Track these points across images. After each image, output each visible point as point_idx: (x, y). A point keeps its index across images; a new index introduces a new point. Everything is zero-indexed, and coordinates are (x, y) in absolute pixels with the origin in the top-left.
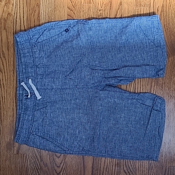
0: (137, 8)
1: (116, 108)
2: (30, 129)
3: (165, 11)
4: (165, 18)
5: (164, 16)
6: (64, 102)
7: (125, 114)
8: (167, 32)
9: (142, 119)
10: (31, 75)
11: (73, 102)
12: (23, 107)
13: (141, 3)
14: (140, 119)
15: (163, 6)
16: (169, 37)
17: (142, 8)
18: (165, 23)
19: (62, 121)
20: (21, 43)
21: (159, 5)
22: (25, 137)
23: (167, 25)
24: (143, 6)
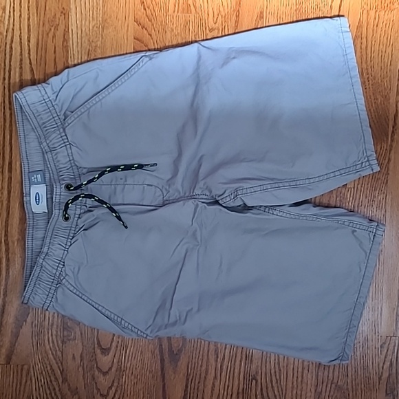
3: (364, 36)
4: (364, 53)
5: (361, 48)
8: (367, 87)
15: (360, 26)
16: (373, 98)
18: (364, 66)
23: (367, 69)
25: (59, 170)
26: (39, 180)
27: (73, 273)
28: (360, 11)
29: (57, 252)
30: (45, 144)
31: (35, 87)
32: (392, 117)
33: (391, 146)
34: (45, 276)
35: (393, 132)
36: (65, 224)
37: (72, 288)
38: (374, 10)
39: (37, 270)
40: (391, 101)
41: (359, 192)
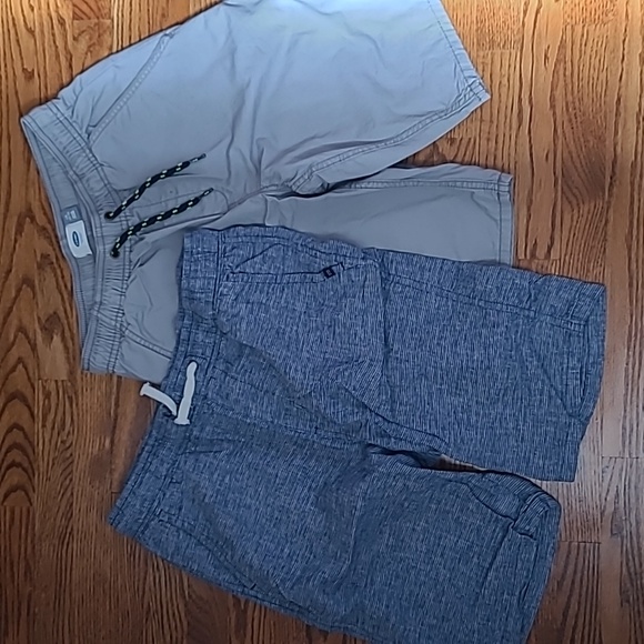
0: (481, 54)
1: (406, 504)
2: (156, 504)
3: (568, 58)
4: (569, 80)
5: (565, 75)
6: (273, 452)
7: (427, 522)
8: (575, 126)
9: (476, 549)
10: (200, 351)
11: (297, 461)
12: (154, 433)
13: (495, 38)
14: (470, 548)
15: (562, 46)
16: (582, 140)
17: (498, 51)
18: (570, 98)
19: (250, 507)
20: (192, 255)
21: (549, 42)
22: (136, 521)
23: (574, 103)
24: (499, 45)
25: (94, 200)
26: (74, 217)
27: (136, 320)
28: (562, 26)
29: (112, 298)
30: (71, 173)
31: (44, 106)
32: (609, 165)
33: (609, 202)
34: (103, 331)
35: (611, 184)
36: (115, 262)
37: (138, 340)
38: (581, 25)
39: (92, 325)
40: (607, 143)
41: (566, 266)
